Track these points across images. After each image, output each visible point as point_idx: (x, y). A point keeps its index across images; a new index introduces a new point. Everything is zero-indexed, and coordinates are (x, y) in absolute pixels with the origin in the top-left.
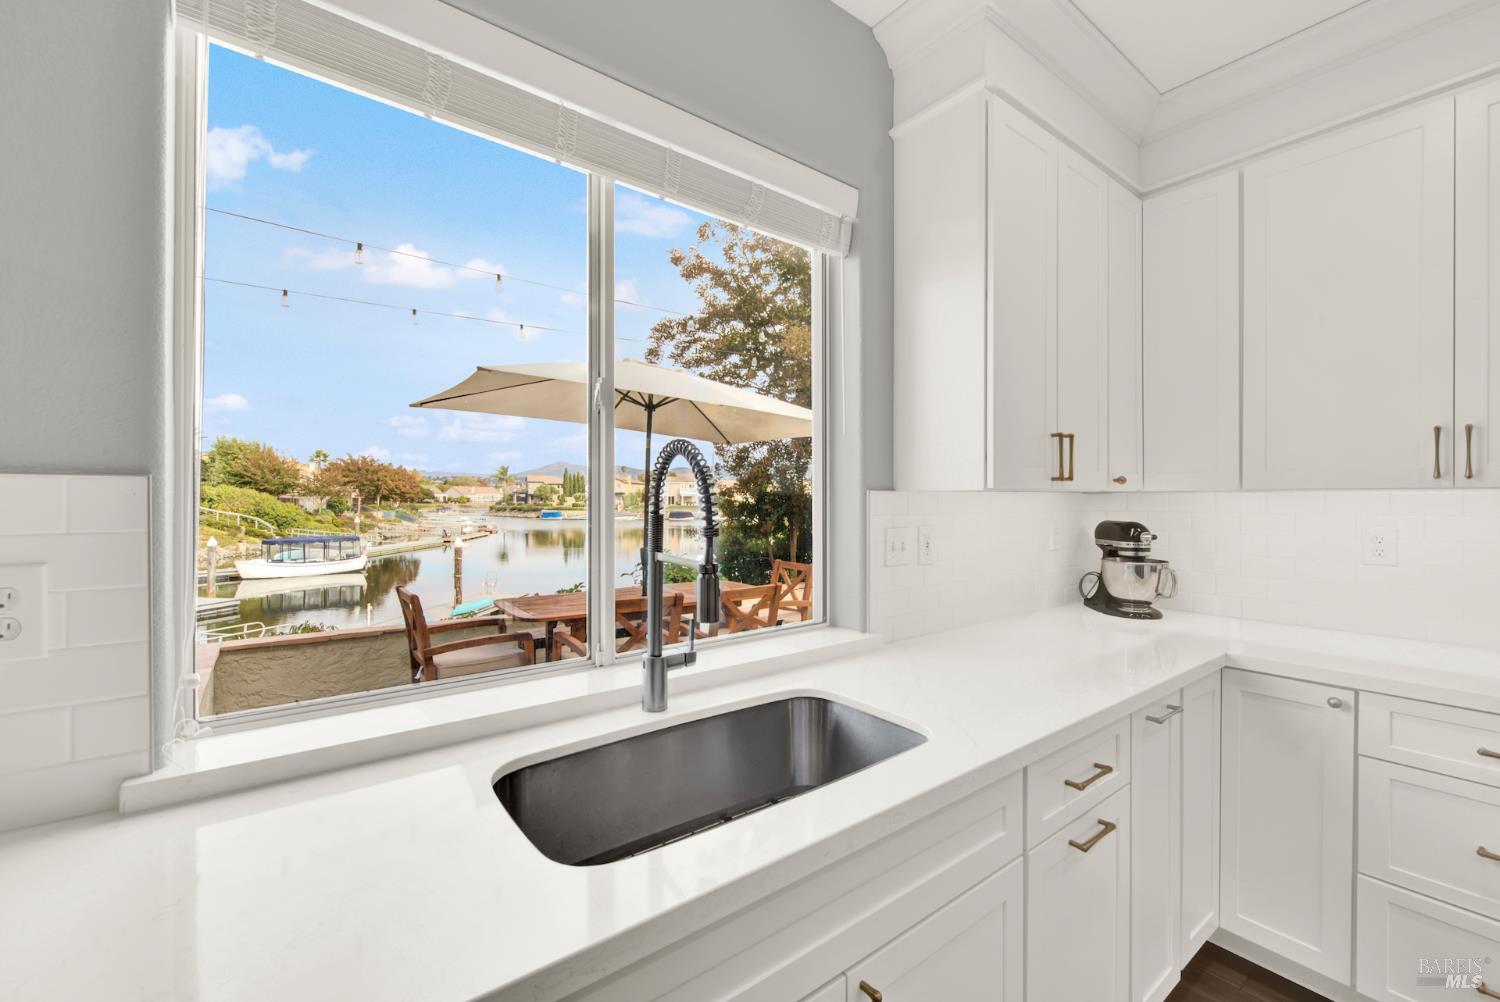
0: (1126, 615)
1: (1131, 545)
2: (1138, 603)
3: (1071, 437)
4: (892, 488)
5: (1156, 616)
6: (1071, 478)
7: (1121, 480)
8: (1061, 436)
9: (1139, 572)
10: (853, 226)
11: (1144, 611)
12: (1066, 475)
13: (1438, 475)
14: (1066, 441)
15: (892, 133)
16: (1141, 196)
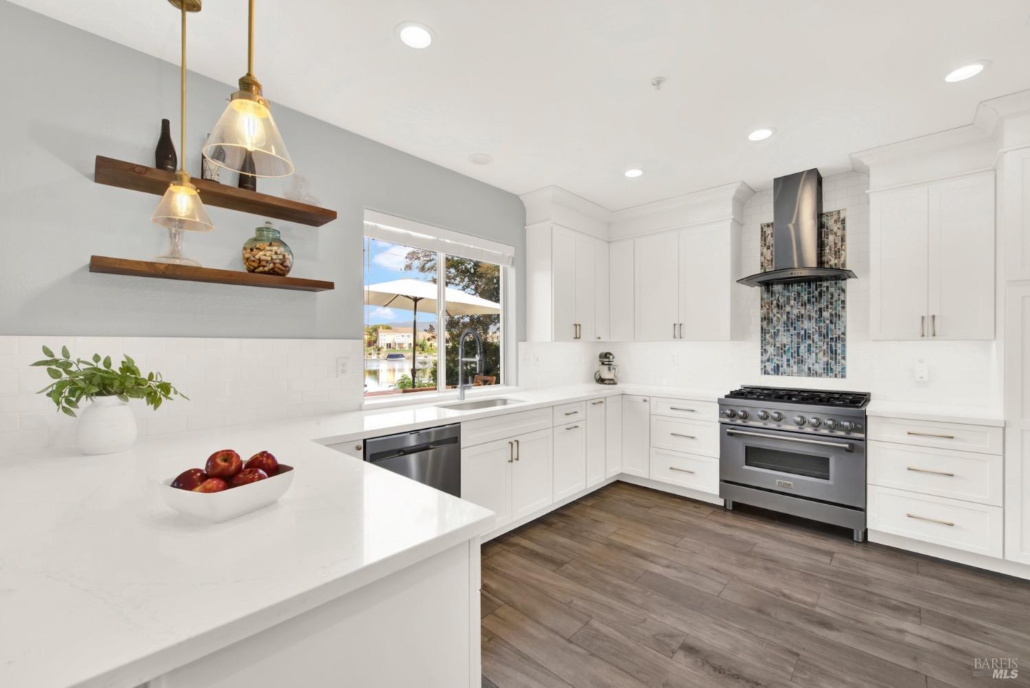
0: (605, 384)
1: (608, 360)
2: (609, 380)
3: (580, 325)
4: (525, 341)
5: (615, 384)
6: (580, 338)
7: (599, 338)
8: (576, 325)
9: (609, 369)
10: (513, 259)
11: (612, 382)
12: (578, 337)
13: (675, 337)
14: (578, 326)
15: (526, 227)
16: (609, 242)
